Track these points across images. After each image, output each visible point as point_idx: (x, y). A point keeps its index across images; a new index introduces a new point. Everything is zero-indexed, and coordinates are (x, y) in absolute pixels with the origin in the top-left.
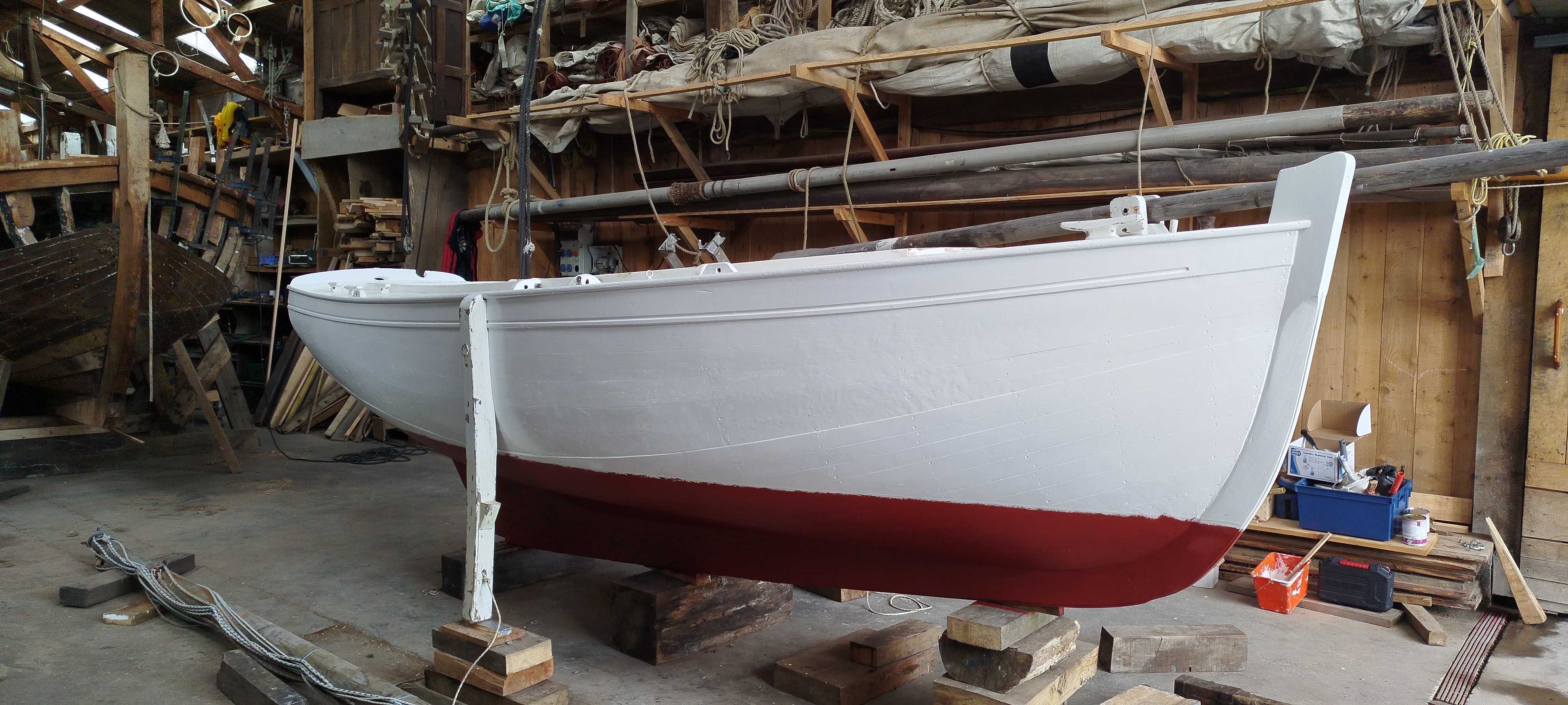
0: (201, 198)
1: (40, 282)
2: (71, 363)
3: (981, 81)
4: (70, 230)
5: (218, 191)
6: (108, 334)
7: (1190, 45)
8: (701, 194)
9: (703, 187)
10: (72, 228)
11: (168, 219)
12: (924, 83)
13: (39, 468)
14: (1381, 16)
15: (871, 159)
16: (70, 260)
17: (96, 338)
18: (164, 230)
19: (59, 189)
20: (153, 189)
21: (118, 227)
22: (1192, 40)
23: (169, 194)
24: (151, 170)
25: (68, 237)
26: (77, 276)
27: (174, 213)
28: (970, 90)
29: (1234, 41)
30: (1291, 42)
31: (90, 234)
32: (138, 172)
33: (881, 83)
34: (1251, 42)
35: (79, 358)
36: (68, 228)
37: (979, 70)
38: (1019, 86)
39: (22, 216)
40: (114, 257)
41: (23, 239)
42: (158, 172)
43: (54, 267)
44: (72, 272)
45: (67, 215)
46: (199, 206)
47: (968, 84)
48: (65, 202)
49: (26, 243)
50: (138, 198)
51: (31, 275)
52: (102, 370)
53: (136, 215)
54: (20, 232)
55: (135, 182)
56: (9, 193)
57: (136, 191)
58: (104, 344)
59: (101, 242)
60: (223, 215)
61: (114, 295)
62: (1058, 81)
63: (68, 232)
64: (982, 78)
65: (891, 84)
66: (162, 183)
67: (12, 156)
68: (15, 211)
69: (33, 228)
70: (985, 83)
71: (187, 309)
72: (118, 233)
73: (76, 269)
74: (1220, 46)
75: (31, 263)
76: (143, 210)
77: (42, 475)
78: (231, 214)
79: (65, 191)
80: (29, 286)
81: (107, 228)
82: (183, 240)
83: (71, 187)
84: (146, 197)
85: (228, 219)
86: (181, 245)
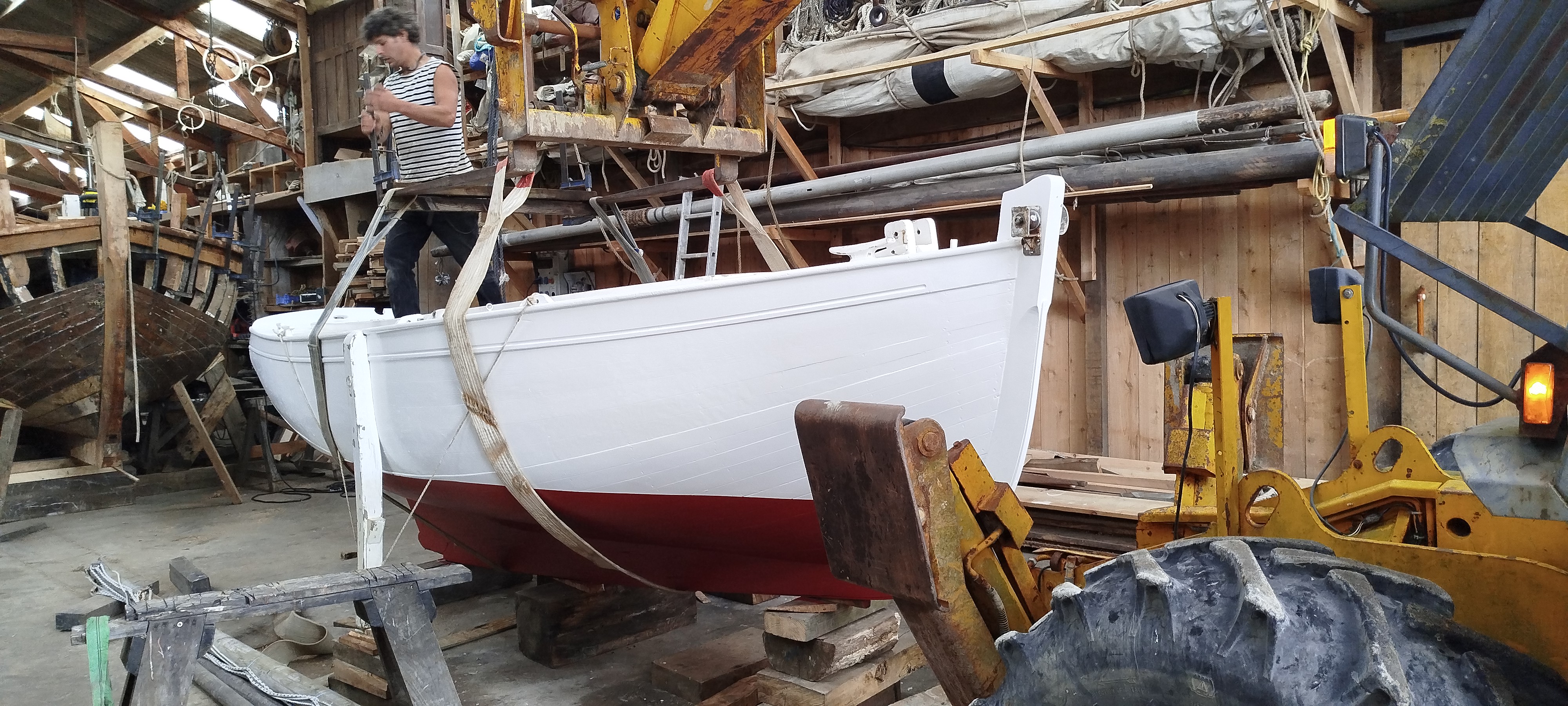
0: (184, 250)
1: (38, 335)
2: (72, 408)
3: (889, 100)
4: (61, 287)
5: (200, 242)
6: (101, 380)
7: (1068, 57)
8: (645, 220)
9: (646, 214)
10: (63, 285)
11: (152, 271)
12: (838, 105)
13: (58, 506)
14: (1232, 22)
15: (800, 179)
16: (62, 314)
17: (91, 384)
18: (149, 282)
19: (49, 250)
20: (132, 244)
21: (103, 282)
22: (1069, 52)
23: (151, 248)
24: (130, 228)
25: (59, 293)
26: (69, 329)
27: (158, 266)
28: (883, 108)
29: (1107, 50)
30: (1157, 50)
31: (80, 289)
32: (117, 230)
33: (801, 107)
34: (1124, 51)
35: (79, 403)
36: (59, 285)
37: (885, 90)
38: (924, 103)
39: (19, 276)
40: (101, 309)
41: (20, 297)
42: (139, 229)
43: (49, 321)
44: (65, 326)
45: (57, 274)
46: (182, 258)
47: (878, 104)
48: (56, 263)
49: (23, 301)
50: (118, 254)
51: (30, 330)
52: (99, 414)
53: (118, 270)
54: (18, 291)
55: (114, 240)
56: (5, 256)
57: (116, 248)
58: (99, 390)
59: (88, 297)
60: (209, 264)
61: (103, 344)
62: (957, 97)
63: (59, 288)
64: (889, 97)
65: (809, 107)
66: (140, 238)
67: (7, 222)
68: (11, 272)
69: (29, 287)
70: (892, 102)
71: (180, 354)
72: (104, 288)
73: (69, 322)
74: (1094, 56)
75: (29, 318)
76: (124, 264)
77: (62, 513)
78: (215, 263)
79: (55, 251)
80: (28, 340)
81: (93, 283)
82: (169, 290)
83: (59, 247)
84: (126, 252)
85: (214, 267)
86: (167, 294)
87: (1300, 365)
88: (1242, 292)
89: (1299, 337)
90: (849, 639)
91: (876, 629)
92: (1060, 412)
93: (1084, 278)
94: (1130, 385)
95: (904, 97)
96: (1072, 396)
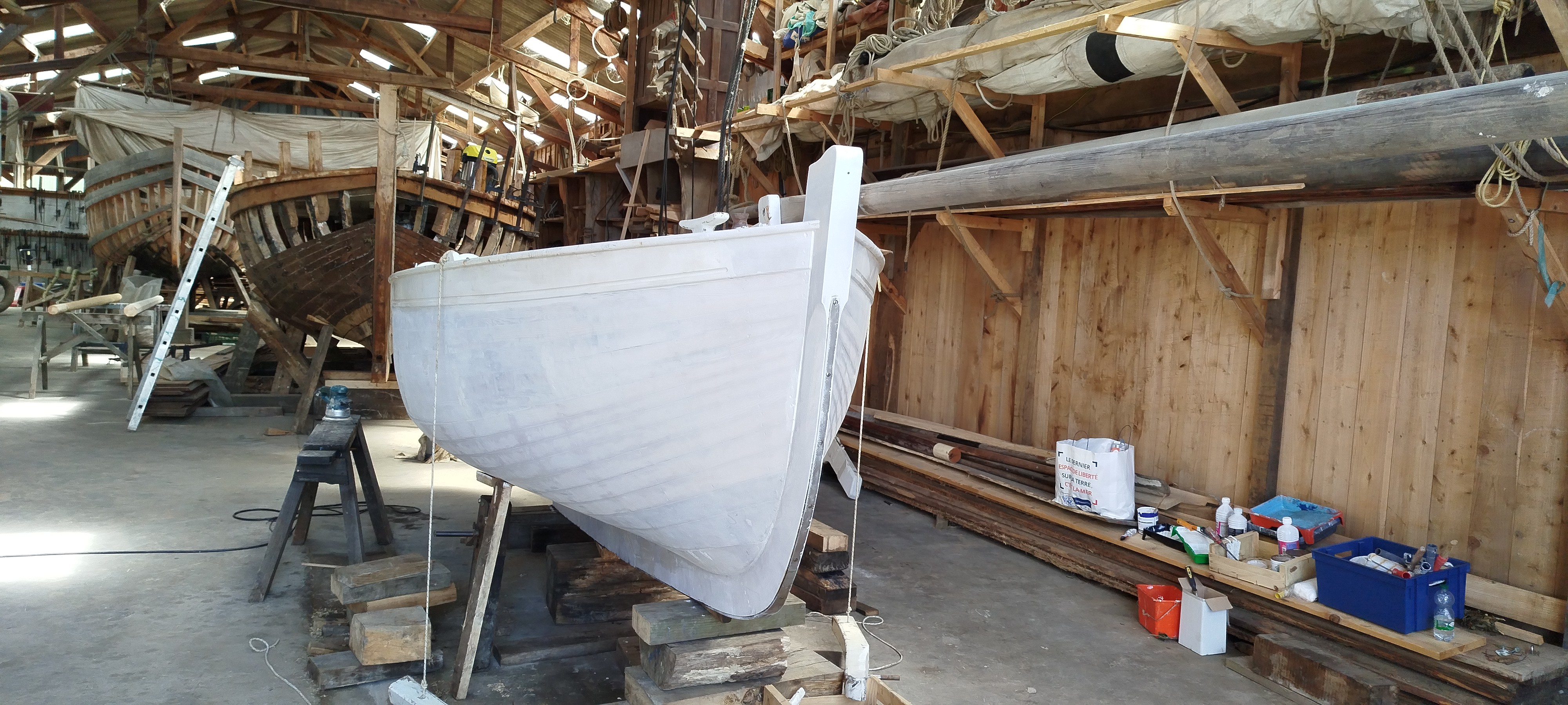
0: (452, 200)
1: (333, 265)
3: (1066, 76)
4: (347, 224)
5: (467, 194)
6: (372, 307)
10: (349, 223)
11: (421, 216)
12: (1018, 81)
13: (366, 412)
16: (347, 248)
18: (417, 226)
19: (341, 193)
20: (400, 192)
21: (375, 224)
23: (419, 197)
24: (399, 177)
25: (346, 230)
26: (352, 261)
27: (427, 213)
28: (1060, 86)
31: (360, 227)
32: (385, 179)
33: (985, 83)
34: (1307, 17)
36: (347, 223)
37: (1062, 65)
38: (1099, 81)
39: (321, 213)
40: (373, 246)
41: (322, 231)
42: (408, 179)
43: (339, 253)
44: (349, 258)
45: (347, 214)
46: (452, 207)
47: (1055, 80)
48: (346, 203)
49: (323, 234)
50: (384, 199)
51: (326, 259)
53: (382, 213)
54: (320, 225)
55: (383, 187)
56: (313, 195)
57: (383, 194)
59: (365, 234)
60: (479, 215)
62: (1132, 73)
63: (347, 226)
64: (1066, 73)
65: (991, 83)
66: (407, 187)
67: (316, 167)
68: (316, 209)
69: (328, 223)
70: (1070, 78)
72: (376, 228)
73: (351, 256)
74: (1272, 25)
75: (327, 249)
76: (387, 208)
78: (486, 214)
79: (346, 194)
80: (327, 268)
81: (369, 223)
82: (438, 235)
83: (349, 190)
84: (391, 198)
85: (484, 219)
86: (436, 239)
87: (1515, 433)
88: (1453, 331)
89: (1519, 399)
90: (700, 652)
91: (746, 649)
92: (1229, 453)
93: (1265, 296)
94: (1307, 432)
95: (1080, 74)
96: (1243, 437)
